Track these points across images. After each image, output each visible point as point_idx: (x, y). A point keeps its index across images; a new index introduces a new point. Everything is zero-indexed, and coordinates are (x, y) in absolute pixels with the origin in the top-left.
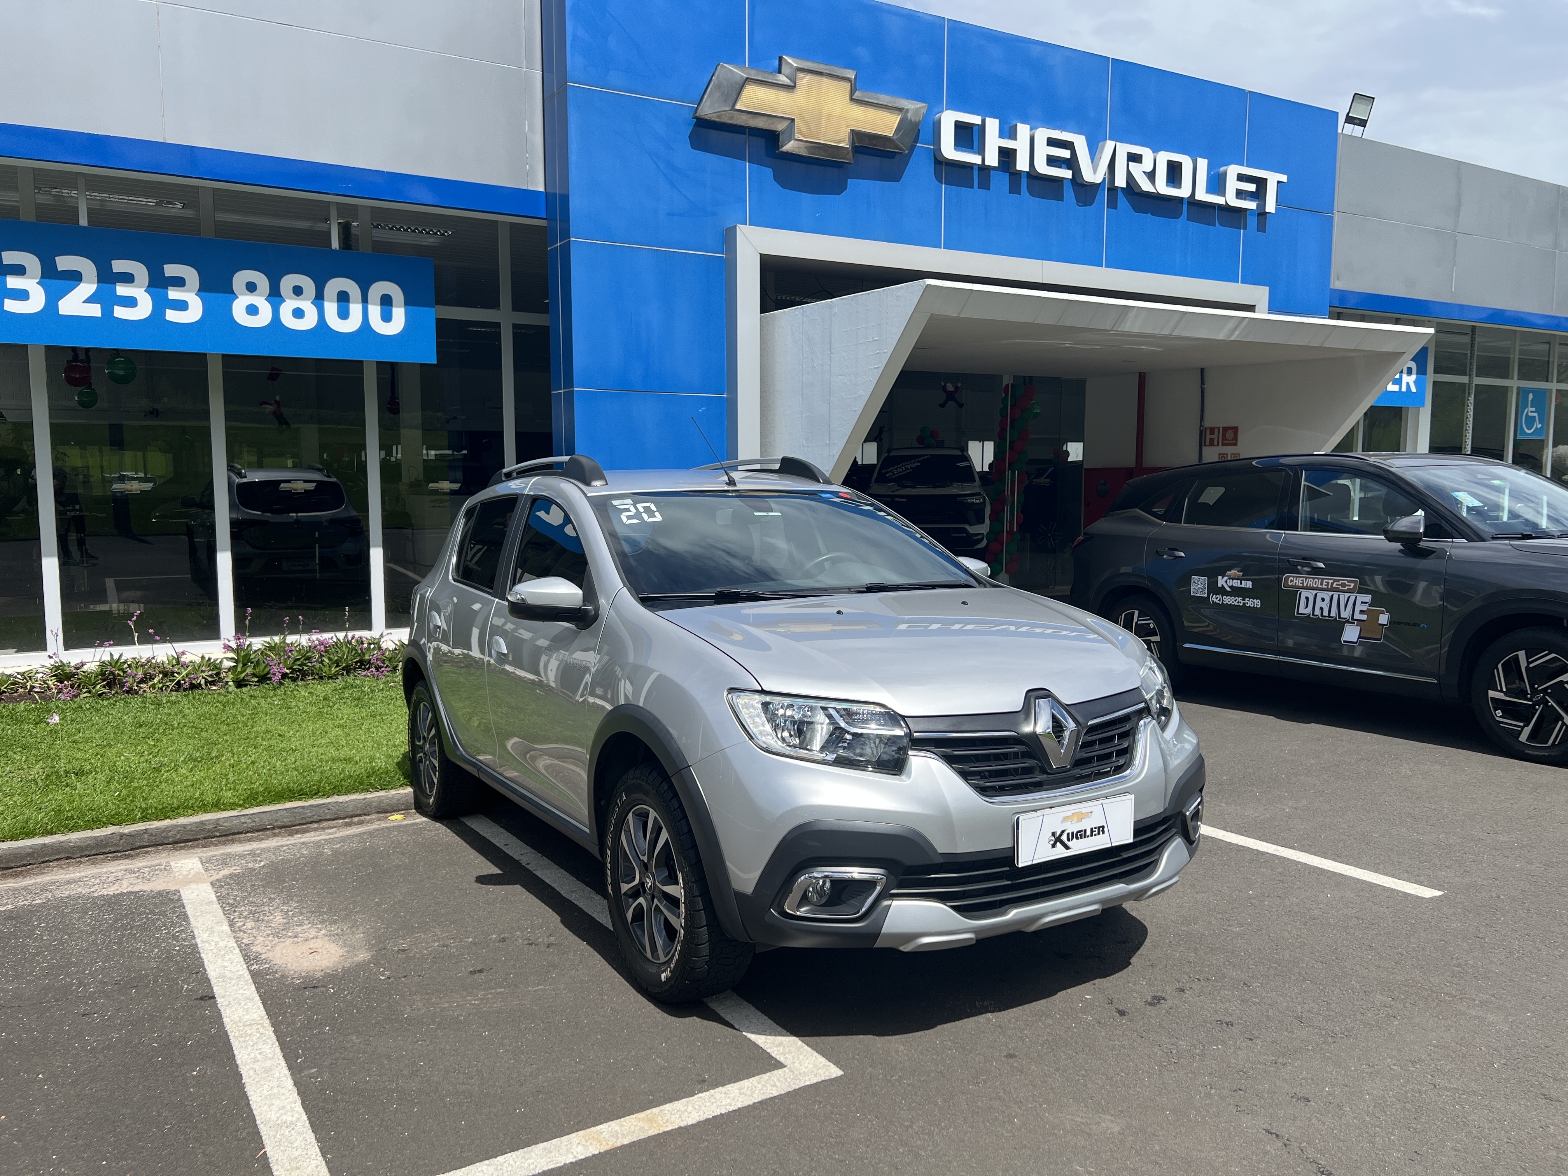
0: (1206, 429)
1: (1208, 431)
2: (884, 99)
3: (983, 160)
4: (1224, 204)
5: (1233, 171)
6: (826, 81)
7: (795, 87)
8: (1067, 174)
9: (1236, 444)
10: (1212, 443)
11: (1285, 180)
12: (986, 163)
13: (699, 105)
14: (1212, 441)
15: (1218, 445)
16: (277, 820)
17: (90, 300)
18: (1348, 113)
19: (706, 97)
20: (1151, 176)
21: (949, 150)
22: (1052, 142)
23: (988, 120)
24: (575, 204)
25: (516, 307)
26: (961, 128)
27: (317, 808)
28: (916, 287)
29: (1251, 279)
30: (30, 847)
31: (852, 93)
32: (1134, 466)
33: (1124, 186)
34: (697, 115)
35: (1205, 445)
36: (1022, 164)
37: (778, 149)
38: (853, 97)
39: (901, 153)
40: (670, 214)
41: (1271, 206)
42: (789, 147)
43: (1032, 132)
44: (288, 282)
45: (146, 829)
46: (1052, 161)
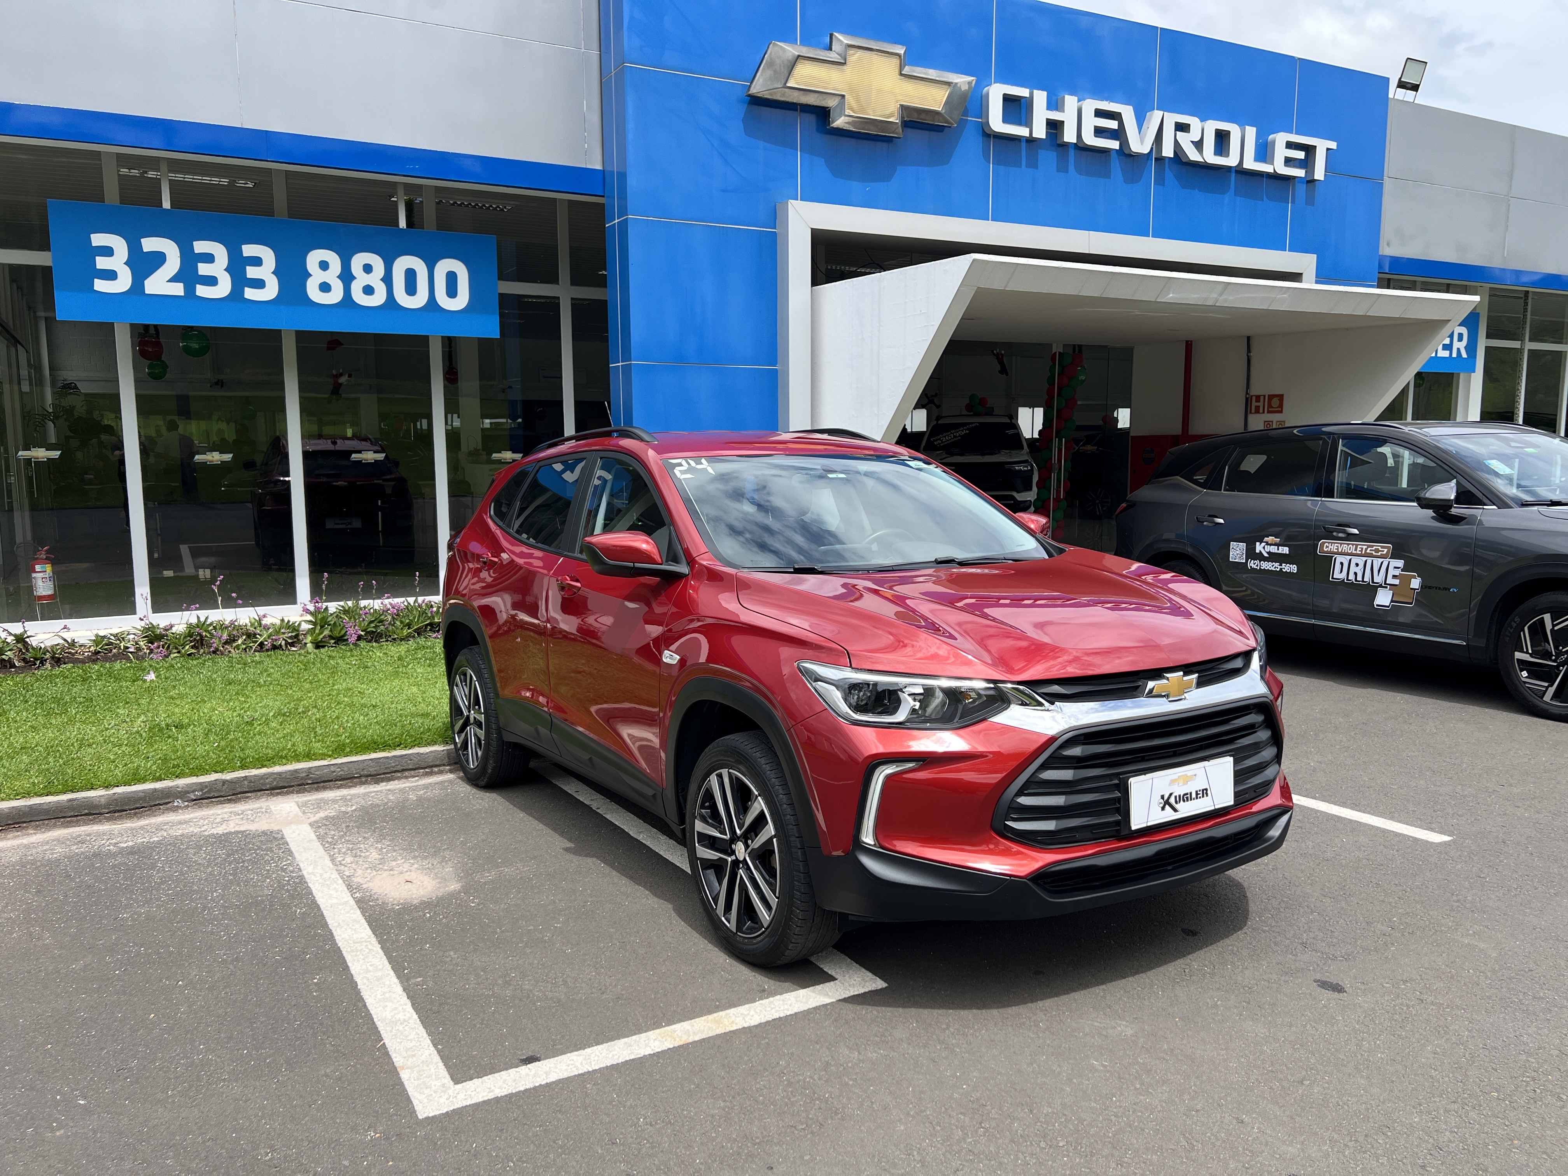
0: (1252, 396)
1: (1254, 398)
2: (932, 73)
3: (1031, 132)
4: (1272, 171)
5: (1281, 139)
6: (875, 57)
7: (845, 63)
8: (1114, 145)
9: (1281, 412)
10: (1257, 411)
11: (1335, 148)
12: (1034, 136)
13: (751, 83)
14: (1257, 408)
15: (1264, 412)
16: (363, 770)
17: (173, 280)
18: (1400, 78)
19: (758, 74)
20: (1199, 145)
21: (997, 123)
22: (1099, 113)
23: (1035, 91)
24: (633, 182)
25: (575, 282)
26: (1008, 100)
27: (400, 759)
28: (964, 261)
29: (1299, 247)
30: (143, 791)
31: (901, 69)
32: (1180, 433)
33: (1172, 156)
34: (750, 92)
35: (1251, 413)
36: (1069, 136)
37: (829, 125)
38: (903, 72)
39: (950, 127)
40: (723, 191)
41: (1319, 174)
42: (840, 122)
43: (1080, 103)
44: (359, 260)
45: (246, 777)
46: (1099, 132)
